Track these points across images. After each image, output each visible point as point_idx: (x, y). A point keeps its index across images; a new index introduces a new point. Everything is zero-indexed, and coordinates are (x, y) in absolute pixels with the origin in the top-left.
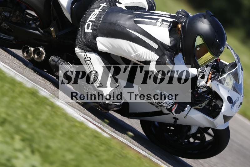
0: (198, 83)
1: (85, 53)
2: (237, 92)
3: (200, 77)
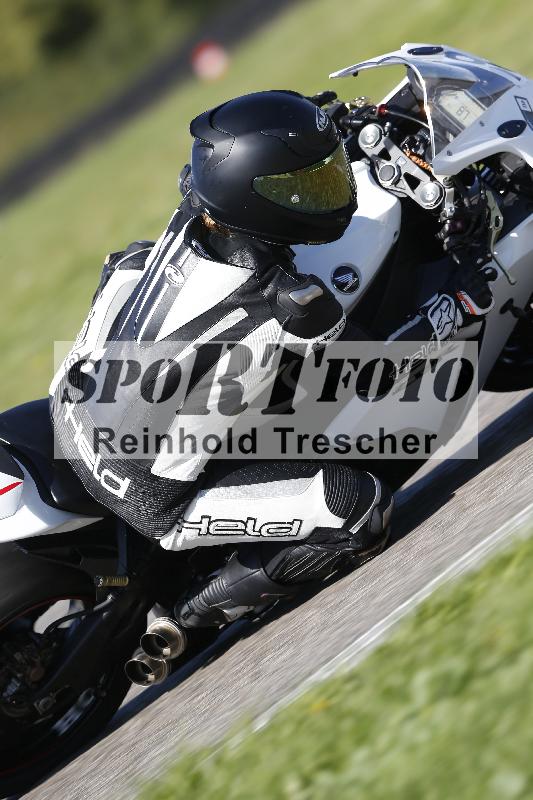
0: (424, 205)
1: (186, 525)
2: (497, 96)
3: (408, 191)
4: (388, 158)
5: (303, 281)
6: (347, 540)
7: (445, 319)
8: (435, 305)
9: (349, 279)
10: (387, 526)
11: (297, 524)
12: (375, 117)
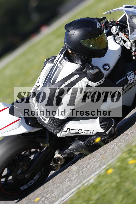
0: (127, 48)
1: (63, 131)
4: (119, 35)
5: (94, 67)
6: (105, 135)
7: (132, 78)
8: (129, 74)
9: (107, 67)
10: (116, 132)
11: (92, 131)
12: (115, 24)
